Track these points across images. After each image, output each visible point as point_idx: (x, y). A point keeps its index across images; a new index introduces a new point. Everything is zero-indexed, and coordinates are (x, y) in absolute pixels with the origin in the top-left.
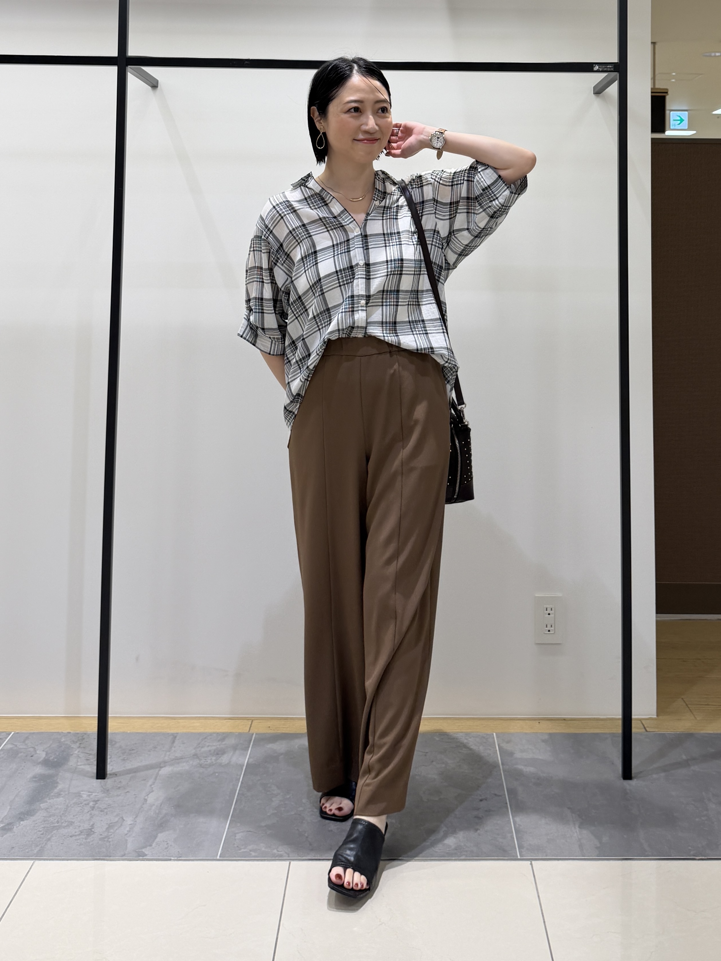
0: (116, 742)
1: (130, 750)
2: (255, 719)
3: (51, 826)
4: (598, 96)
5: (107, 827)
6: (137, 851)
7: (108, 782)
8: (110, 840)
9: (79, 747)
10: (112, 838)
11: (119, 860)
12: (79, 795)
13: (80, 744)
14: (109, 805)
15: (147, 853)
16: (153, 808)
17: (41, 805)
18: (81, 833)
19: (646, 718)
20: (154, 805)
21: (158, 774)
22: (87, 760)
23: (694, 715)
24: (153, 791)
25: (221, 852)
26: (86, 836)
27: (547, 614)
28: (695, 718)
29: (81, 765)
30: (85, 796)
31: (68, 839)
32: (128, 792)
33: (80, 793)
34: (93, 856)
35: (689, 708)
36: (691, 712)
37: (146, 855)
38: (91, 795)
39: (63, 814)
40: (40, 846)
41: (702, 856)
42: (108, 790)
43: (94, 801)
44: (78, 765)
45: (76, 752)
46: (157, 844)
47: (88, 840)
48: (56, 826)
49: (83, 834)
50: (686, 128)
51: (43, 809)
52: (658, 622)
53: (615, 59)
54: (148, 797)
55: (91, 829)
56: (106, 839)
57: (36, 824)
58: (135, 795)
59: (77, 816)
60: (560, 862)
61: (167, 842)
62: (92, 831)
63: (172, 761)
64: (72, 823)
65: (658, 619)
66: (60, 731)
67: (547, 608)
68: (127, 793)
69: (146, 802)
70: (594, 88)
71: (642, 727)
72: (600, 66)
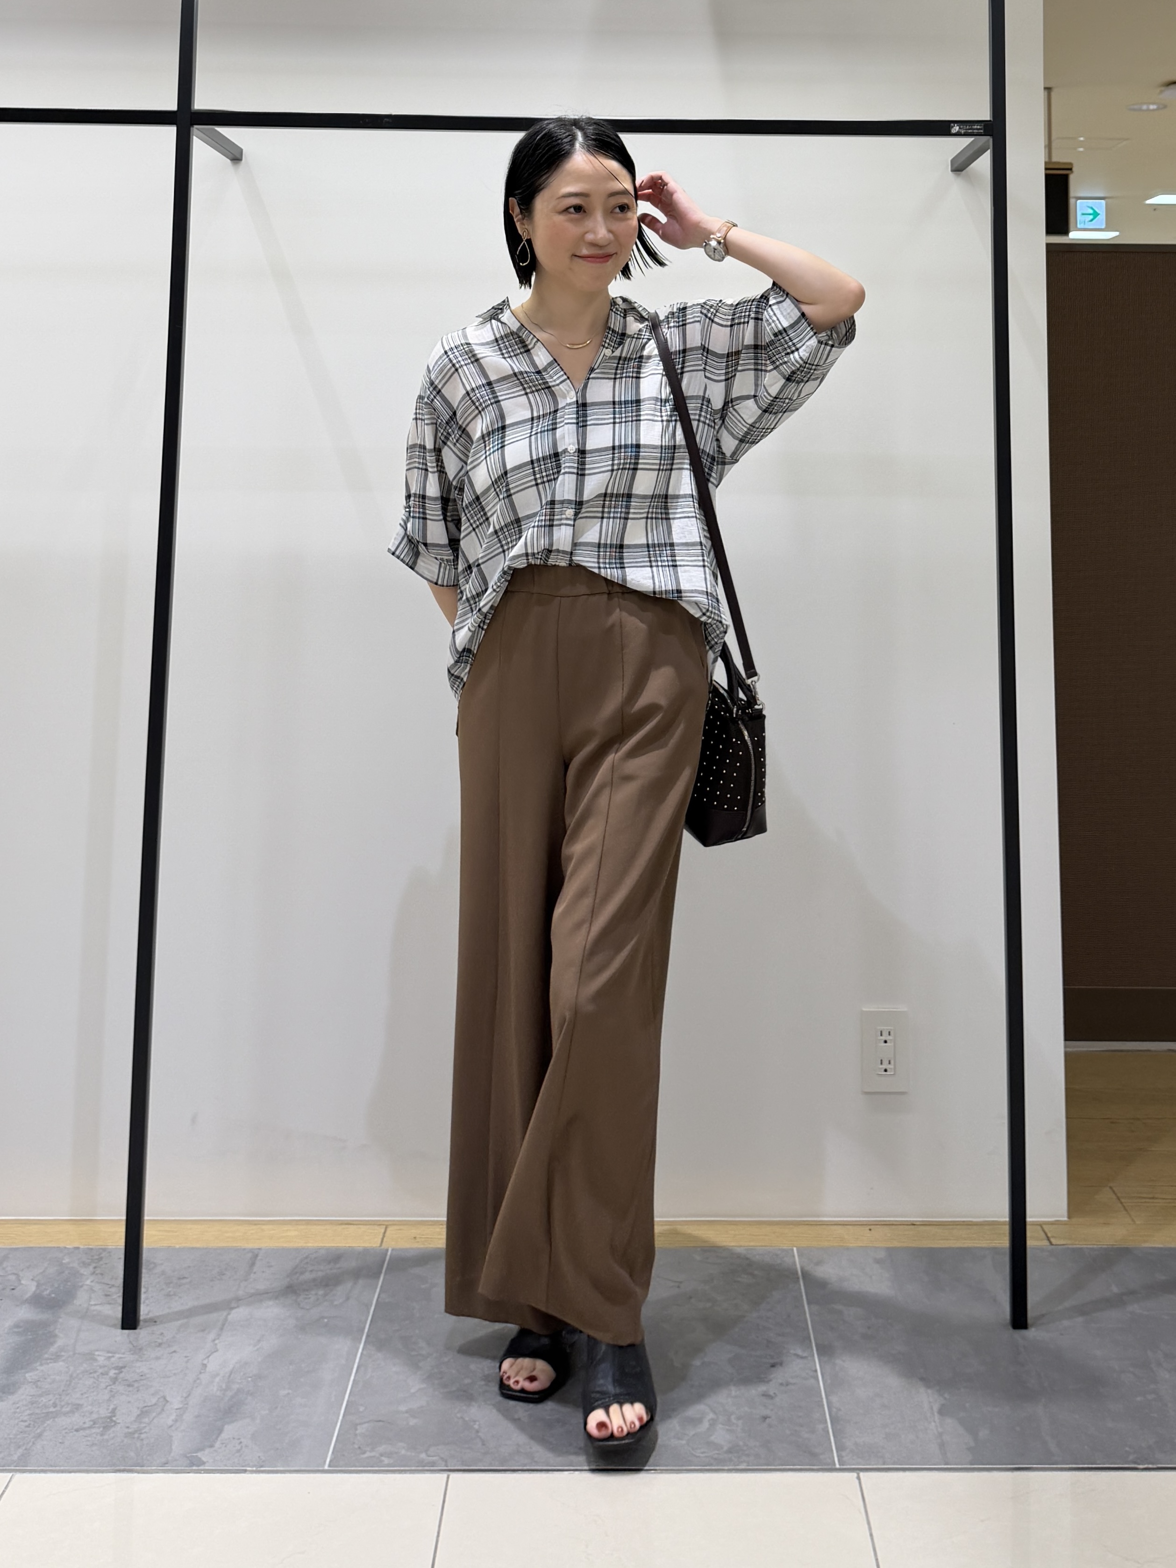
0: (155, 1265)
1: (179, 1279)
2: (390, 1225)
3: (44, 1411)
4: (959, 175)
5: (139, 1412)
6: (188, 1455)
7: (142, 1334)
8: (143, 1436)
9: (93, 1273)
10: (145, 1432)
11: (157, 1472)
12: (90, 1357)
13: (95, 1268)
14: (142, 1376)
15: (204, 1459)
16: (217, 1379)
17: (27, 1375)
18: (94, 1423)
19: (1049, 1221)
20: (218, 1375)
21: (226, 1319)
22: (106, 1295)
23: (1130, 1216)
24: (217, 1351)
25: (331, 1457)
26: (101, 1429)
27: (883, 1041)
28: (1133, 1220)
29: (95, 1305)
30: (101, 1360)
31: (71, 1434)
32: (175, 1352)
33: (94, 1355)
34: (114, 1465)
35: (1121, 1203)
36: (1126, 1210)
37: (204, 1463)
38: (113, 1357)
39: (63, 1391)
40: (24, 1448)
41: (1149, 1464)
42: (141, 1349)
43: (116, 1368)
44: (92, 1305)
45: (88, 1282)
46: (223, 1444)
47: (106, 1437)
48: (52, 1412)
49: (97, 1426)
50: (1103, 227)
51: (31, 1382)
52: (1068, 1056)
53: (985, 114)
54: (208, 1362)
55: (110, 1418)
56: (136, 1435)
57: (18, 1408)
58: (186, 1357)
59: (86, 1396)
60: (908, 1474)
61: (239, 1439)
62: (112, 1421)
63: (251, 1297)
64: (77, 1407)
65: (1068, 1049)
66: (62, 1245)
67: (881, 1032)
68: (174, 1354)
69: (205, 1369)
70: (953, 161)
71: (1043, 1235)
72: (961, 127)
